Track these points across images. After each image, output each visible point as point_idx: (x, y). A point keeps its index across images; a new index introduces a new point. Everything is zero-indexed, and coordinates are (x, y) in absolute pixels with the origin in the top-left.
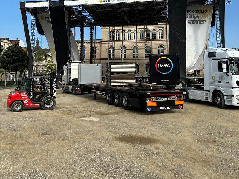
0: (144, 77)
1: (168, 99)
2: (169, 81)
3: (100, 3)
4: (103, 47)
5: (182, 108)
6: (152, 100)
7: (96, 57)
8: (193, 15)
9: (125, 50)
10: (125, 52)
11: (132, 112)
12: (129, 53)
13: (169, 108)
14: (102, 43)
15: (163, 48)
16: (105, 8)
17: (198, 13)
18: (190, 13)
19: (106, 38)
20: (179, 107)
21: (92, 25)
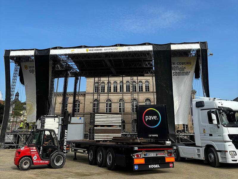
0: (130, 133)
1: (157, 155)
2: (157, 136)
3: (87, 52)
4: (87, 99)
5: (173, 167)
6: (139, 156)
7: (78, 112)
8: (178, 67)
9: (110, 104)
10: (110, 106)
11: (117, 172)
12: (115, 107)
13: (159, 167)
14: (86, 95)
15: (150, 101)
16: (92, 57)
17: (182, 64)
18: (175, 64)
19: (91, 90)
20: (170, 165)
21: (76, 76)
